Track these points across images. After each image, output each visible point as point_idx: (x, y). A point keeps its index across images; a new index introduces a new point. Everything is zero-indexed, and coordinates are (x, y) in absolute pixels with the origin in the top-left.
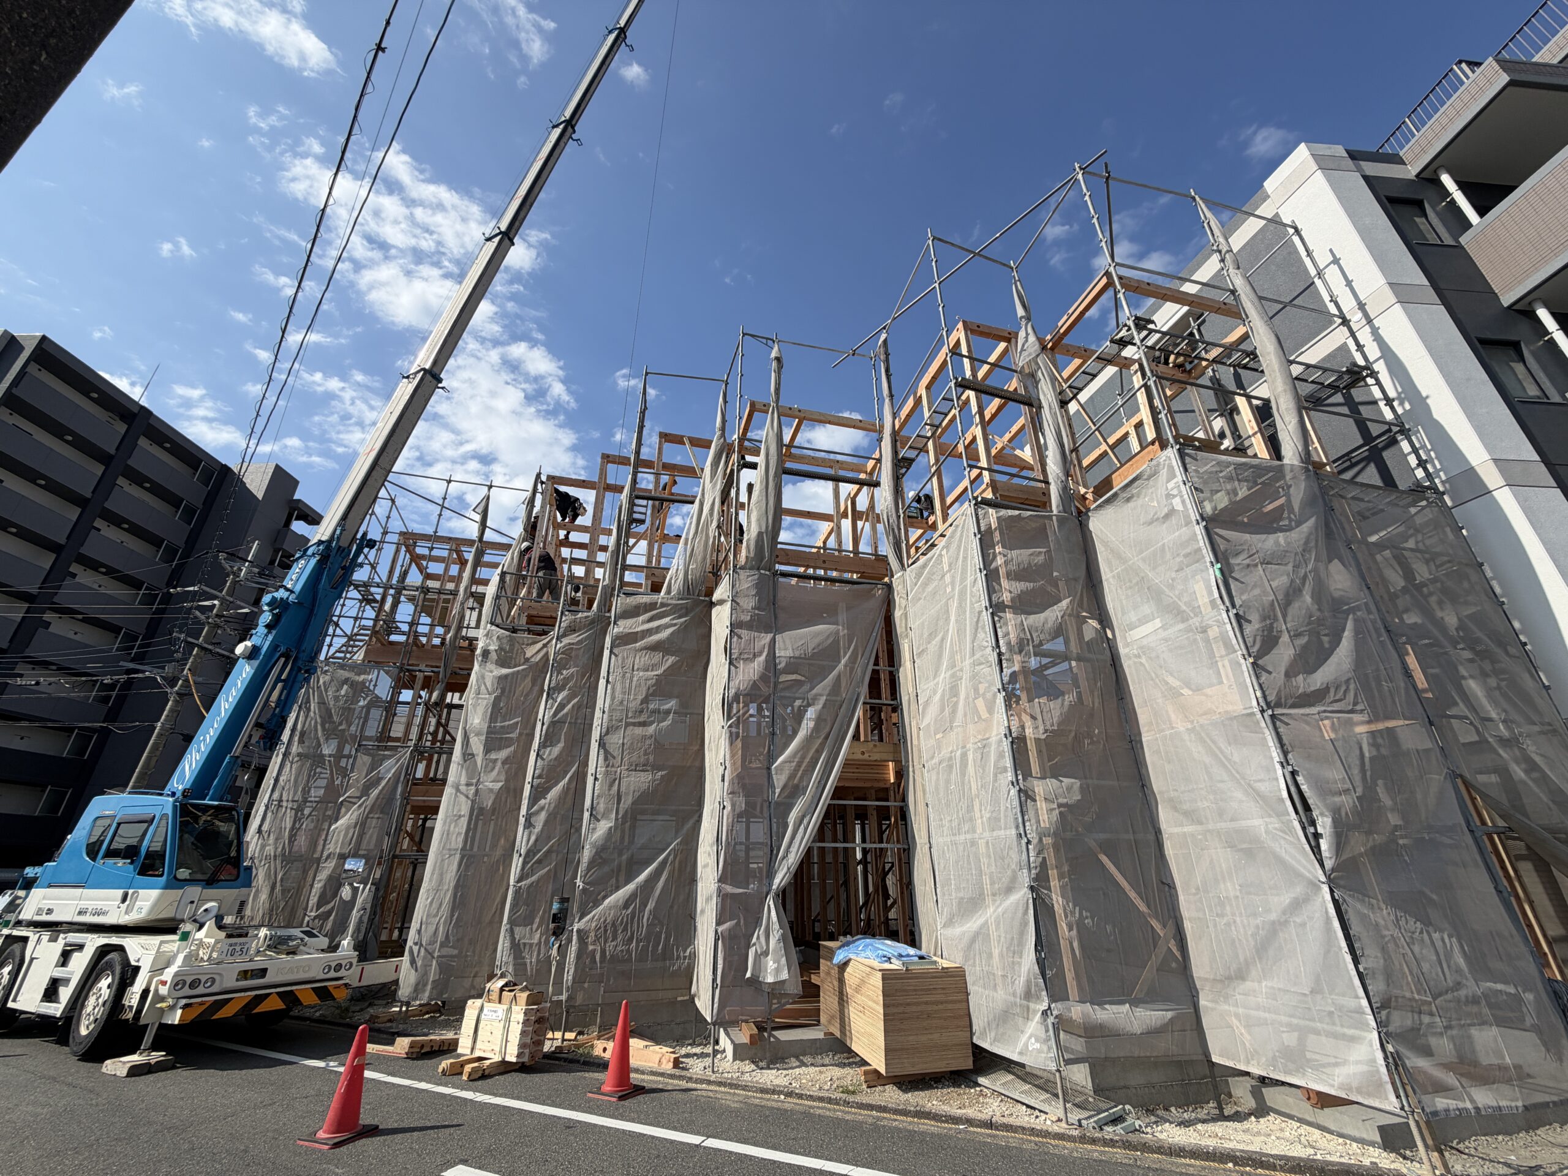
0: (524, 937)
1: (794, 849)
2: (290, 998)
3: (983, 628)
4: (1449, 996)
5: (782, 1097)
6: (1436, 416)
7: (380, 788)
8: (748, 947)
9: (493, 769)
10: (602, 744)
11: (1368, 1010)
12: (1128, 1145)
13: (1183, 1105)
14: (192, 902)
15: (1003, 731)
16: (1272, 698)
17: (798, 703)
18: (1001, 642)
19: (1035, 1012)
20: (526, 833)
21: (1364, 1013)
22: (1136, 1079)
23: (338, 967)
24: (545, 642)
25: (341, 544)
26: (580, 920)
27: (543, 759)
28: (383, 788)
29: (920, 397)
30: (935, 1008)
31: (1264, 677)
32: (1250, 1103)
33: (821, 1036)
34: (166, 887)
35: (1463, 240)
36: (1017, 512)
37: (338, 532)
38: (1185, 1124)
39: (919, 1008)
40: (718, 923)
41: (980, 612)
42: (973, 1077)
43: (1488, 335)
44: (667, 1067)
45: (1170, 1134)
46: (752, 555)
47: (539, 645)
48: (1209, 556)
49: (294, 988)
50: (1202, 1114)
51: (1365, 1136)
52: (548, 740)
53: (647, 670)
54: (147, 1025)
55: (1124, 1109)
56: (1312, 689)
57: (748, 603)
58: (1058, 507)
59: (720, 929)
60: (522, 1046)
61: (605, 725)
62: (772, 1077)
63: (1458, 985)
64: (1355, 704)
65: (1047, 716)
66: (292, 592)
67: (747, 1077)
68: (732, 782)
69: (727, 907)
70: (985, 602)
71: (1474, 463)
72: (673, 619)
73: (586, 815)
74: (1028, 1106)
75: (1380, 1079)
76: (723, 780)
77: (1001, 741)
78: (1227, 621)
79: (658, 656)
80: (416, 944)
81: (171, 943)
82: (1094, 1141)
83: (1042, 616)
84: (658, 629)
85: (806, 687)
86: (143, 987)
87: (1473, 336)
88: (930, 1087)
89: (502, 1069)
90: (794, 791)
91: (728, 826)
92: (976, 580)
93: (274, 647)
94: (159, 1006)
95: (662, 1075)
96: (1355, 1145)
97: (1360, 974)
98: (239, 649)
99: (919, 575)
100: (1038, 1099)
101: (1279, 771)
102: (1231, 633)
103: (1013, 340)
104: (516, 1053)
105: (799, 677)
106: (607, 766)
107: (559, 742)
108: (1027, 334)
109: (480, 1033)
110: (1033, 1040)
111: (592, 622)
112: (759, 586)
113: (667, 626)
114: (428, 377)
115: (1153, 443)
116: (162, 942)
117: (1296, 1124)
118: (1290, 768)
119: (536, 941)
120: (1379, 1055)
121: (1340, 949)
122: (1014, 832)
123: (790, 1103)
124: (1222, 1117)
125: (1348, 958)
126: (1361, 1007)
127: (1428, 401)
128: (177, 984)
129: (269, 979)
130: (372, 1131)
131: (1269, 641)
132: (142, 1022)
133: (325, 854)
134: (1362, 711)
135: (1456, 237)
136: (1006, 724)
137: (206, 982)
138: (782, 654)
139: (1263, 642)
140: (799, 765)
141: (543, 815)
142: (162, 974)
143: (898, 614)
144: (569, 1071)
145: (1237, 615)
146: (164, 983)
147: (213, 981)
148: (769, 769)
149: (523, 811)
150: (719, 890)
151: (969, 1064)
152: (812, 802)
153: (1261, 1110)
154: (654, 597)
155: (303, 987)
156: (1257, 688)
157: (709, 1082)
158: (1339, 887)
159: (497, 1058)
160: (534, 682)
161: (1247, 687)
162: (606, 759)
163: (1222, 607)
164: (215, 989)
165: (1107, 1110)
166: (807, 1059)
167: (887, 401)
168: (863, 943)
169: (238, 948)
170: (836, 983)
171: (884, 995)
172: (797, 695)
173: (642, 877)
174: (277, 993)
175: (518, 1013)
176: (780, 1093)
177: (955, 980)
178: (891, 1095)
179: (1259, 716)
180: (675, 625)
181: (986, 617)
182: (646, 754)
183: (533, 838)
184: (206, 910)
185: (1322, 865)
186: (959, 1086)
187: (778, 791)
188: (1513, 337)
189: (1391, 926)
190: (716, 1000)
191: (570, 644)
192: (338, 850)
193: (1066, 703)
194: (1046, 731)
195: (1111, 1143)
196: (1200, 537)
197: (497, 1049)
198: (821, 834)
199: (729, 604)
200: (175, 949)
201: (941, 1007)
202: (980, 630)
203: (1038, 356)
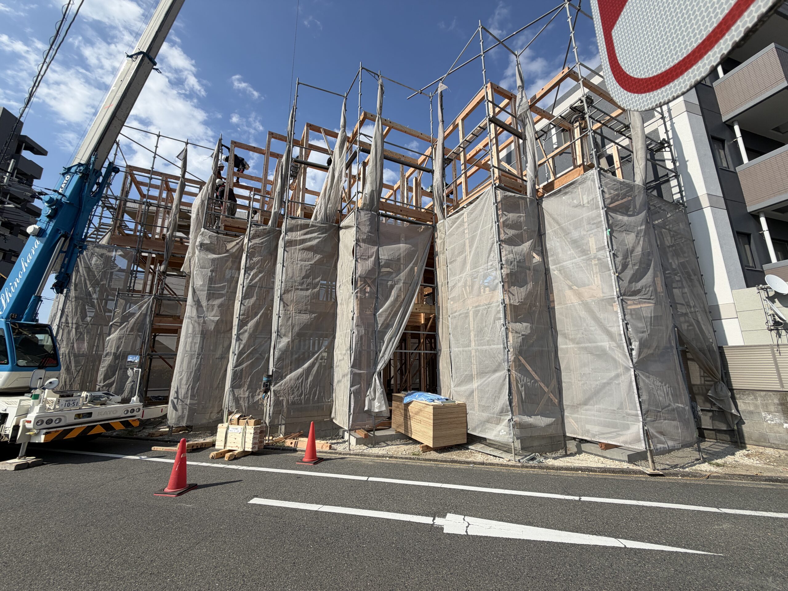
0: (240, 394)
1: (387, 353)
2: (108, 427)
3: (494, 251)
4: (666, 409)
5: (388, 458)
6: (689, 171)
7: (135, 318)
8: (365, 396)
9: (213, 310)
10: (281, 299)
11: (640, 415)
12: (541, 468)
13: (551, 451)
14: (41, 378)
15: (500, 300)
16: (622, 292)
17: (390, 283)
18: (503, 259)
19: (504, 420)
20: (238, 343)
21: (638, 416)
22: (536, 443)
23: (133, 410)
24: (237, 241)
25: (95, 168)
26: (274, 386)
27: (244, 305)
28: (138, 318)
29: (458, 125)
30: (453, 420)
31: (621, 282)
32: (575, 450)
33: (394, 433)
34: (12, 370)
35: (715, 84)
36: (513, 194)
37: (93, 159)
38: (555, 458)
39: (447, 420)
40: (351, 386)
41: (493, 244)
42: (466, 446)
43: (715, 135)
44: (327, 449)
45: (550, 462)
46: (368, 202)
47: (234, 243)
48: (604, 225)
49: (110, 422)
50: (558, 454)
51: (622, 459)
52: (246, 296)
53: (305, 261)
54: (21, 444)
55: (535, 455)
56: (637, 289)
57: (366, 229)
58: (530, 194)
59: (352, 389)
60: (254, 444)
61: (283, 289)
62: (376, 451)
63: (669, 405)
64: (651, 296)
65: (520, 295)
66: (63, 195)
67: (365, 451)
68: (357, 321)
69: (355, 379)
70: (496, 239)
71: (699, 195)
72: (319, 234)
73: (274, 335)
74: (494, 456)
75: (640, 438)
76: (353, 319)
77: (499, 305)
78: (609, 256)
79: (311, 254)
80: (175, 398)
81: (27, 400)
82: (527, 467)
83: (521, 247)
84: (310, 239)
85: (394, 275)
86: (14, 424)
87: (710, 134)
88: (449, 451)
89: (243, 455)
90: (387, 326)
91: (356, 341)
92: (492, 227)
93: (55, 231)
94: (28, 433)
95: (326, 452)
96: (617, 462)
97: (640, 402)
98: (30, 229)
99: (454, 223)
100: (497, 453)
101: (621, 323)
102: (610, 262)
103: (513, 99)
104: (251, 447)
105: (391, 270)
106: (285, 310)
107: (252, 297)
108: (522, 97)
109: (228, 439)
110: (503, 431)
111: (269, 232)
112: (371, 220)
113: (315, 238)
114: (146, 59)
115: (580, 166)
116: (21, 401)
117: (593, 456)
118: (626, 322)
119: (246, 395)
120: (641, 431)
121: (634, 393)
122: (502, 346)
123: (393, 461)
124: (566, 455)
125: (636, 396)
126: (638, 414)
127: (688, 163)
128: (37, 422)
129: (93, 418)
130: (195, 487)
131: (625, 266)
132: (18, 442)
133: (105, 353)
134: (653, 299)
135: (712, 82)
136: (502, 298)
137: (56, 421)
138: (383, 257)
139: (622, 267)
140: (390, 313)
141: (246, 335)
142: (26, 417)
143: (438, 241)
144: (278, 453)
145: (614, 254)
146: (30, 422)
147: (60, 420)
148: (375, 315)
149: (235, 331)
150: (352, 372)
151: (465, 441)
152: (395, 332)
153: (580, 452)
154: (307, 221)
155: (115, 421)
156: (617, 287)
157: (350, 454)
158: (637, 369)
159: (240, 450)
160: (233, 262)
161: (613, 287)
162: (284, 307)
163: (608, 249)
164: (61, 424)
165: (529, 455)
166: (389, 443)
167: (441, 124)
168: (417, 394)
169: (71, 403)
170: (403, 411)
171: (434, 416)
172: (389, 279)
173: (306, 365)
174: (100, 425)
175: (250, 429)
176: (386, 457)
177: (462, 409)
178: (434, 455)
179: (616, 299)
180: (320, 238)
181: (496, 246)
182: (306, 305)
183: (242, 346)
184: (50, 383)
185: (632, 361)
186: (461, 450)
187: (379, 325)
188: (722, 137)
189: (652, 384)
190: (351, 420)
191: (256, 243)
192: (113, 351)
193: (528, 290)
194: (519, 302)
195: (534, 467)
196: (602, 216)
197: (240, 445)
198: (399, 346)
199: (355, 229)
200: (31, 404)
201: (456, 419)
202: (492, 252)
203: (527, 110)
